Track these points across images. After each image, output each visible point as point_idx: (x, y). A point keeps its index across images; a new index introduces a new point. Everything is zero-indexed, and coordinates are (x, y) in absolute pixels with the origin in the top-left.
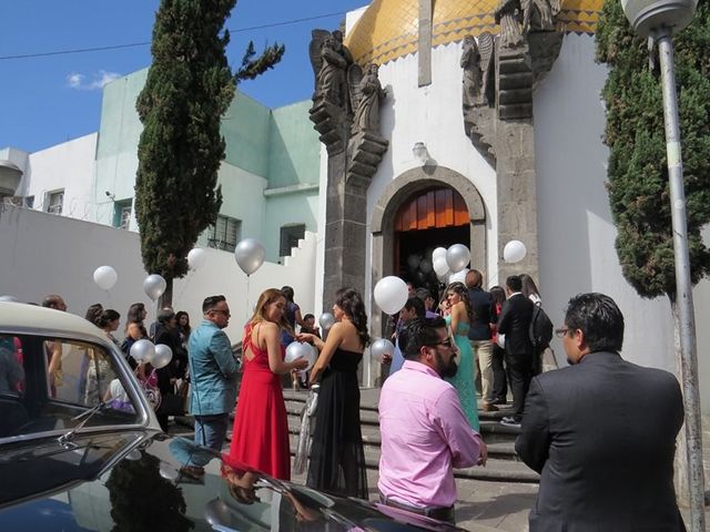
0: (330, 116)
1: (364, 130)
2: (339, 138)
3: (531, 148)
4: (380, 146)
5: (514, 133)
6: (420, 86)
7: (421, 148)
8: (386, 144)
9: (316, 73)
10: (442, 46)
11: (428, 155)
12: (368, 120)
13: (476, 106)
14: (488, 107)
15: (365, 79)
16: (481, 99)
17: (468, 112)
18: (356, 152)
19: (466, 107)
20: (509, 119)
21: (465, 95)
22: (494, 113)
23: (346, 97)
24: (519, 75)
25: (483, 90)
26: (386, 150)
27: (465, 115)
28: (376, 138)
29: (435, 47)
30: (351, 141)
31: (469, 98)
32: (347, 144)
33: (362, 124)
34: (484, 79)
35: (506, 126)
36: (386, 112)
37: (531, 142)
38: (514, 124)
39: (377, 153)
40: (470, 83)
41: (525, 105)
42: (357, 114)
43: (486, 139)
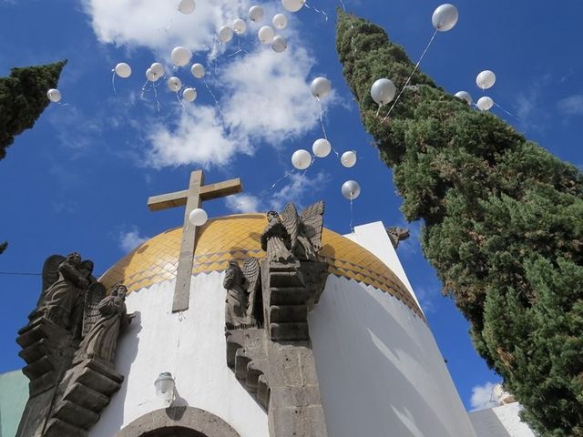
0: (46, 337)
1: (91, 356)
2: (52, 368)
3: (313, 375)
4: (110, 381)
5: (290, 357)
6: (174, 312)
7: (167, 381)
8: (120, 381)
9: (46, 287)
10: (203, 275)
11: (175, 393)
12: (99, 346)
13: (242, 326)
14: (256, 328)
15: (107, 299)
16: (248, 320)
17: (232, 332)
18: (71, 387)
19: (230, 326)
20: (283, 341)
21: (228, 313)
22: (265, 334)
23: (78, 319)
24: (291, 289)
25: (250, 310)
26: (117, 389)
27: (227, 335)
28: (106, 369)
29: (196, 275)
30: (69, 373)
31: (234, 317)
32: (63, 375)
33: (90, 350)
34: (251, 299)
35: (280, 348)
36: (127, 341)
37: (312, 368)
38: (289, 347)
39: (104, 393)
40: (233, 302)
41: (300, 324)
42: (87, 339)
43: (255, 364)
